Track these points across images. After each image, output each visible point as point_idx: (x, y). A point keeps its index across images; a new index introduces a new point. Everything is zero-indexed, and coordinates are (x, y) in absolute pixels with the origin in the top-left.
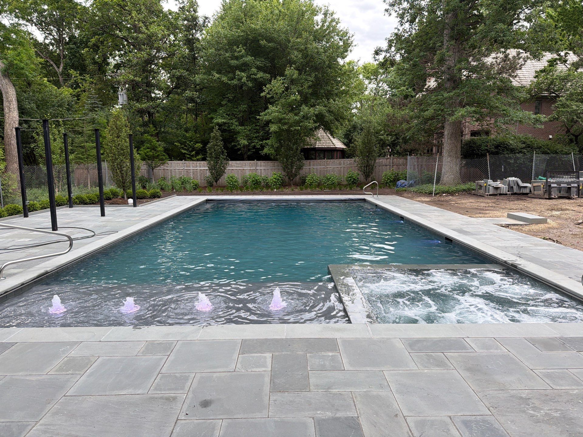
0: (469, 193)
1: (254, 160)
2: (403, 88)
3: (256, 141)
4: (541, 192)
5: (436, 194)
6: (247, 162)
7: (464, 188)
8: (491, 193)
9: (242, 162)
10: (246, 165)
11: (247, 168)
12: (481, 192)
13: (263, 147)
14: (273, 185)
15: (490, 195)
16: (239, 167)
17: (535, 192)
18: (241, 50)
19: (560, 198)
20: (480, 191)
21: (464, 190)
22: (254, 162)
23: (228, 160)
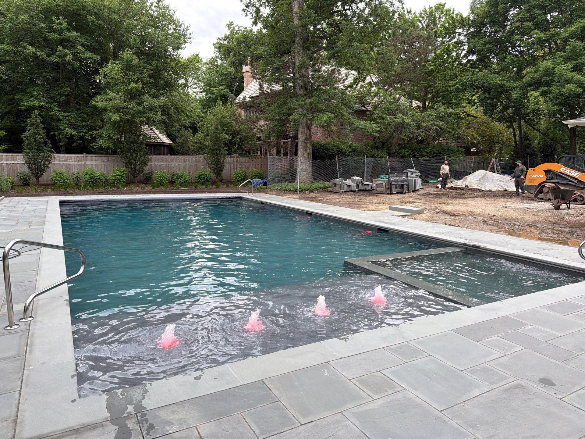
0: (324, 190)
1: (82, 153)
2: (221, 87)
3: (85, 131)
4: (383, 189)
5: (300, 192)
6: (73, 155)
7: (321, 186)
8: (345, 190)
9: (66, 155)
10: (71, 159)
11: (73, 163)
12: (337, 189)
13: (94, 139)
14: (116, 182)
15: (345, 192)
16: (62, 161)
17: (378, 189)
18: (61, 23)
19: (398, 193)
20: (335, 188)
21: (321, 188)
22: (82, 155)
23: (52, 153)
